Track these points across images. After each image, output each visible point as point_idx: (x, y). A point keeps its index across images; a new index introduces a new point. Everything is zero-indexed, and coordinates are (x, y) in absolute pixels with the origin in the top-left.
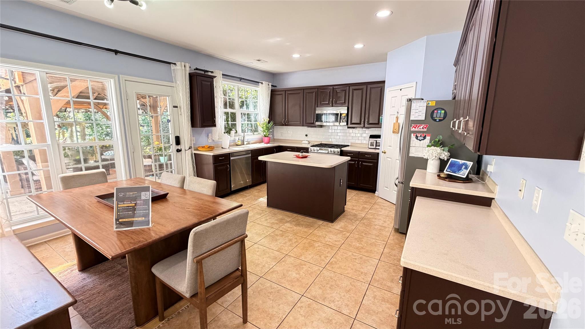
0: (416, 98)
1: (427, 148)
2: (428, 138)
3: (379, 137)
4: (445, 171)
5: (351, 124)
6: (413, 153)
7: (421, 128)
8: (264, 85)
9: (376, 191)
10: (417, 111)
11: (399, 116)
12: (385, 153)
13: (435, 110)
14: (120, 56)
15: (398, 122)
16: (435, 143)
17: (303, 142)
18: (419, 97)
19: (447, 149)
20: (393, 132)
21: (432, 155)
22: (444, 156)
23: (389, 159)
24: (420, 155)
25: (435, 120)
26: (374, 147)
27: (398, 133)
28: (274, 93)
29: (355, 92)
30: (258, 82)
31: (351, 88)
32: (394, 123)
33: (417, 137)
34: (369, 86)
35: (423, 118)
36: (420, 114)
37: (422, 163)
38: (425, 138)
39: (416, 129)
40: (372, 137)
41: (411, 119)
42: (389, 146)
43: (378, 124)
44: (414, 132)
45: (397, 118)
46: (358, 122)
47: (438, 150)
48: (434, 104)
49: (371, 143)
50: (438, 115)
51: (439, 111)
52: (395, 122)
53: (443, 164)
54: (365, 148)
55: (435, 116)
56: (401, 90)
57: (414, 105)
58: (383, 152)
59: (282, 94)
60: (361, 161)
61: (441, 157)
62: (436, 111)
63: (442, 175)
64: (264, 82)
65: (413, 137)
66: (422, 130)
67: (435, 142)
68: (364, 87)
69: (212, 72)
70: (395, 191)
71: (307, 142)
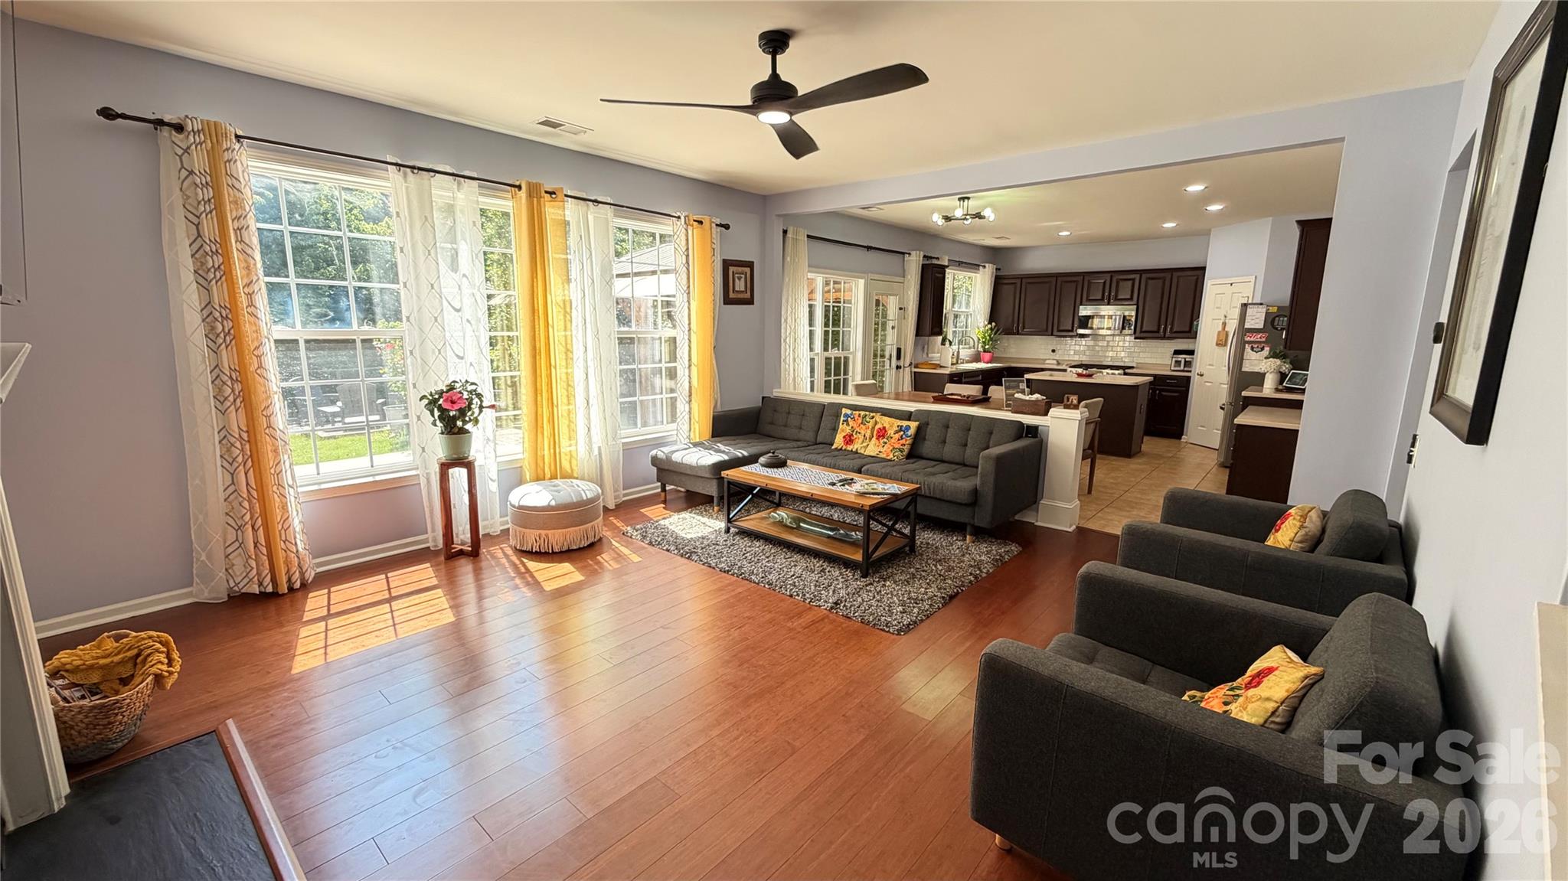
0: (1254, 302)
1: (1265, 361)
2: (1267, 349)
3: (1191, 352)
4: (1284, 384)
5: (1141, 334)
6: (1247, 367)
7: (1258, 337)
8: (987, 269)
9: (1182, 435)
10: (1254, 318)
11: (1227, 321)
12: (1202, 375)
13: (1277, 316)
14: (872, 253)
15: (1226, 329)
16: (1274, 355)
17: (1047, 362)
18: (1259, 302)
19: (1288, 361)
20: (1217, 344)
21: (1270, 367)
22: (1284, 368)
23: (1207, 384)
24: (1256, 369)
25: (1277, 329)
26: (1182, 368)
27: (1225, 345)
28: (999, 283)
29: (1150, 282)
30: (979, 266)
31: (1144, 276)
32: (1219, 332)
33: (1252, 349)
34: (1176, 274)
35: (1261, 326)
36: (1257, 321)
37: (1258, 379)
38: (1263, 349)
39: (1252, 339)
40: (1177, 352)
41: (1246, 327)
42: (1210, 365)
43: (1191, 333)
44: (1249, 342)
45: (1224, 324)
46: (1155, 329)
47: (1278, 362)
48: (1275, 310)
49: (1176, 362)
50: (1280, 323)
51: (1281, 319)
52: (1220, 329)
53: (1283, 376)
54: (1167, 370)
55: (1276, 324)
56: (1231, 284)
57: (1250, 311)
58: (1198, 374)
59: (1015, 283)
60: (1158, 389)
61: (1281, 370)
62: (1277, 318)
63: (1280, 387)
64: (987, 265)
65: (1248, 347)
66: (1259, 340)
67: (1275, 353)
68: (1168, 276)
69: (938, 258)
70: (1217, 429)
71: (1055, 362)
